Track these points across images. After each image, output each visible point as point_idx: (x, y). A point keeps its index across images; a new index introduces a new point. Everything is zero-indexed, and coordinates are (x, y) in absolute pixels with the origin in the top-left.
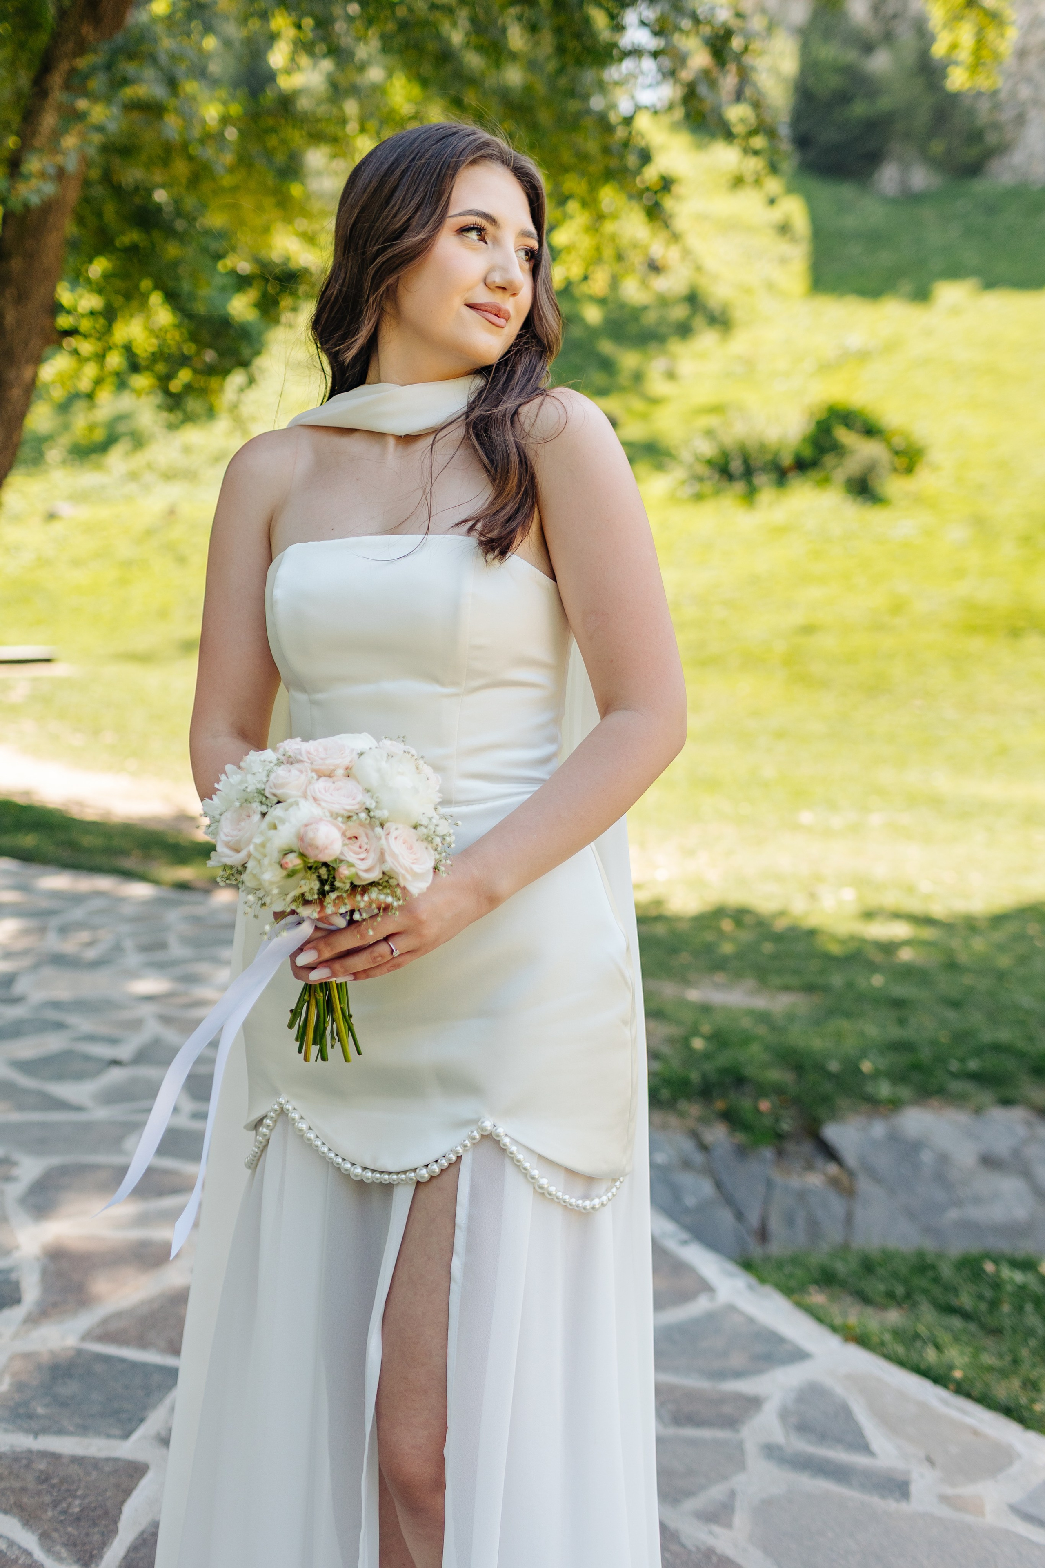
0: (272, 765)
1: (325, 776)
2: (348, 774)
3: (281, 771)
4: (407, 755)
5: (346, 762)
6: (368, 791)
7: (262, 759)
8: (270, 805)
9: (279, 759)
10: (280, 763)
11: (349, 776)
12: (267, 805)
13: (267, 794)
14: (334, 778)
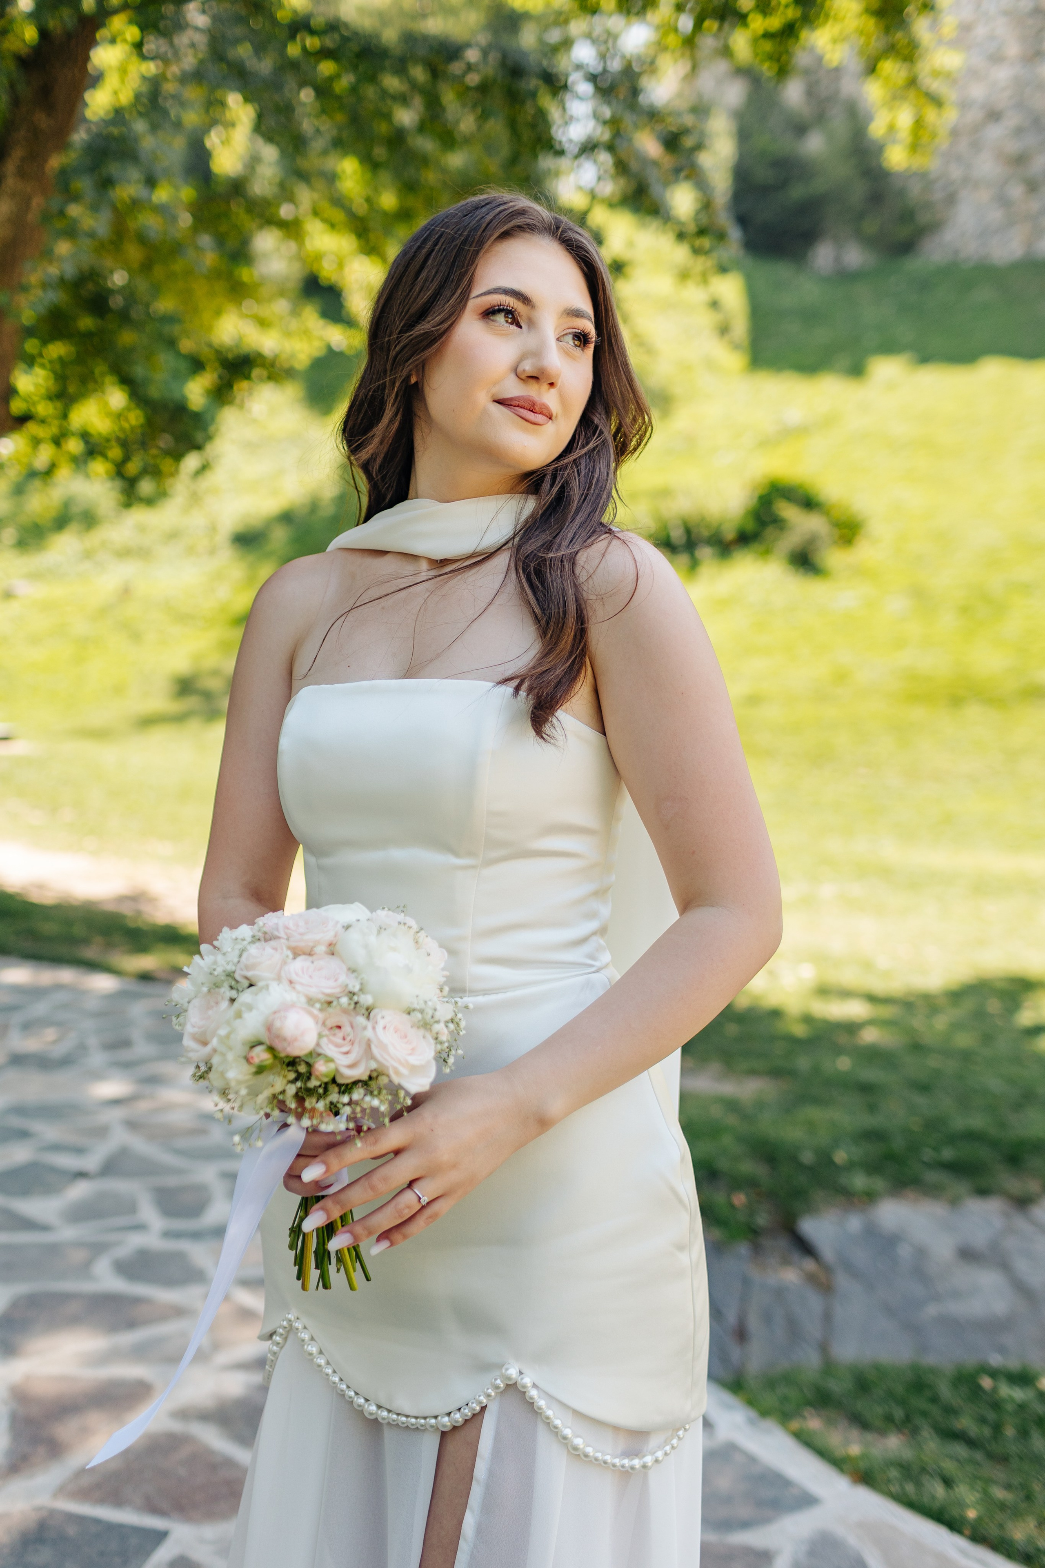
0: (245, 943)
1: (305, 954)
2: (332, 950)
3: (253, 950)
4: (402, 926)
5: (329, 936)
6: (354, 971)
7: (234, 937)
8: (241, 989)
9: (254, 936)
10: (255, 940)
11: (333, 954)
12: (238, 990)
13: (237, 976)
14: (314, 957)
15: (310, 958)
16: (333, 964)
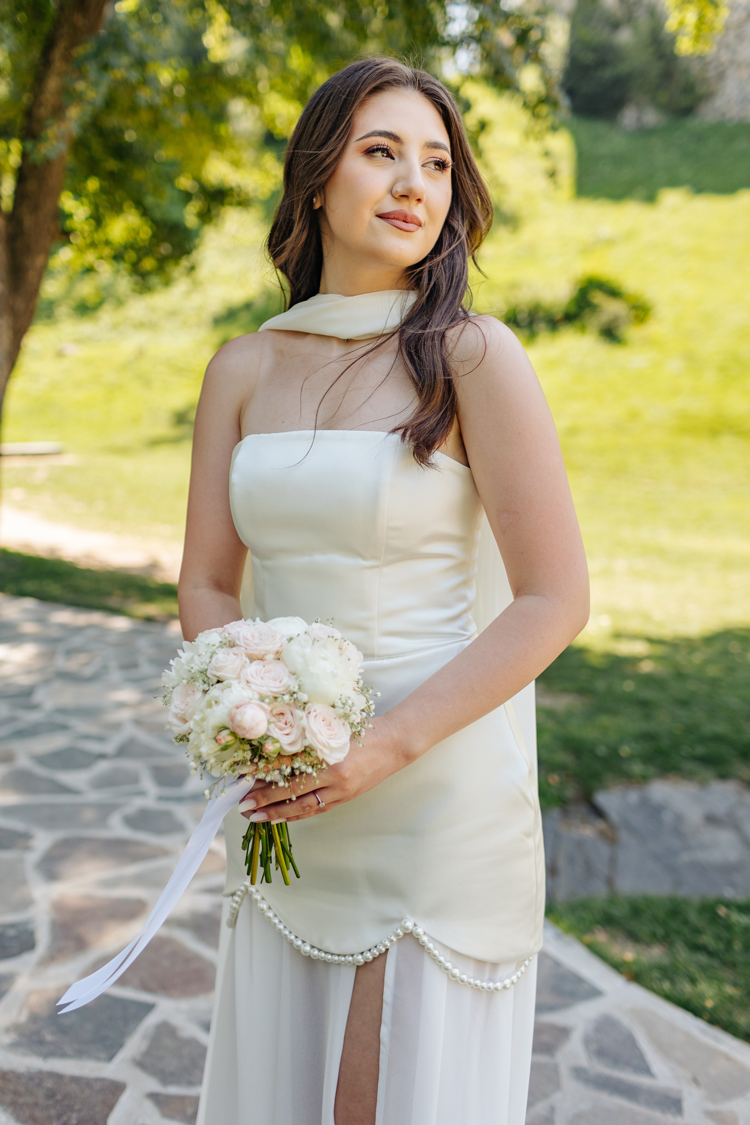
1: (258, 659)
2: (279, 657)
3: (221, 654)
4: (331, 638)
5: (277, 646)
6: (294, 674)
11: (278, 660)
13: (209, 674)
14: (265, 662)
15: (262, 663)
16: (278, 669)
